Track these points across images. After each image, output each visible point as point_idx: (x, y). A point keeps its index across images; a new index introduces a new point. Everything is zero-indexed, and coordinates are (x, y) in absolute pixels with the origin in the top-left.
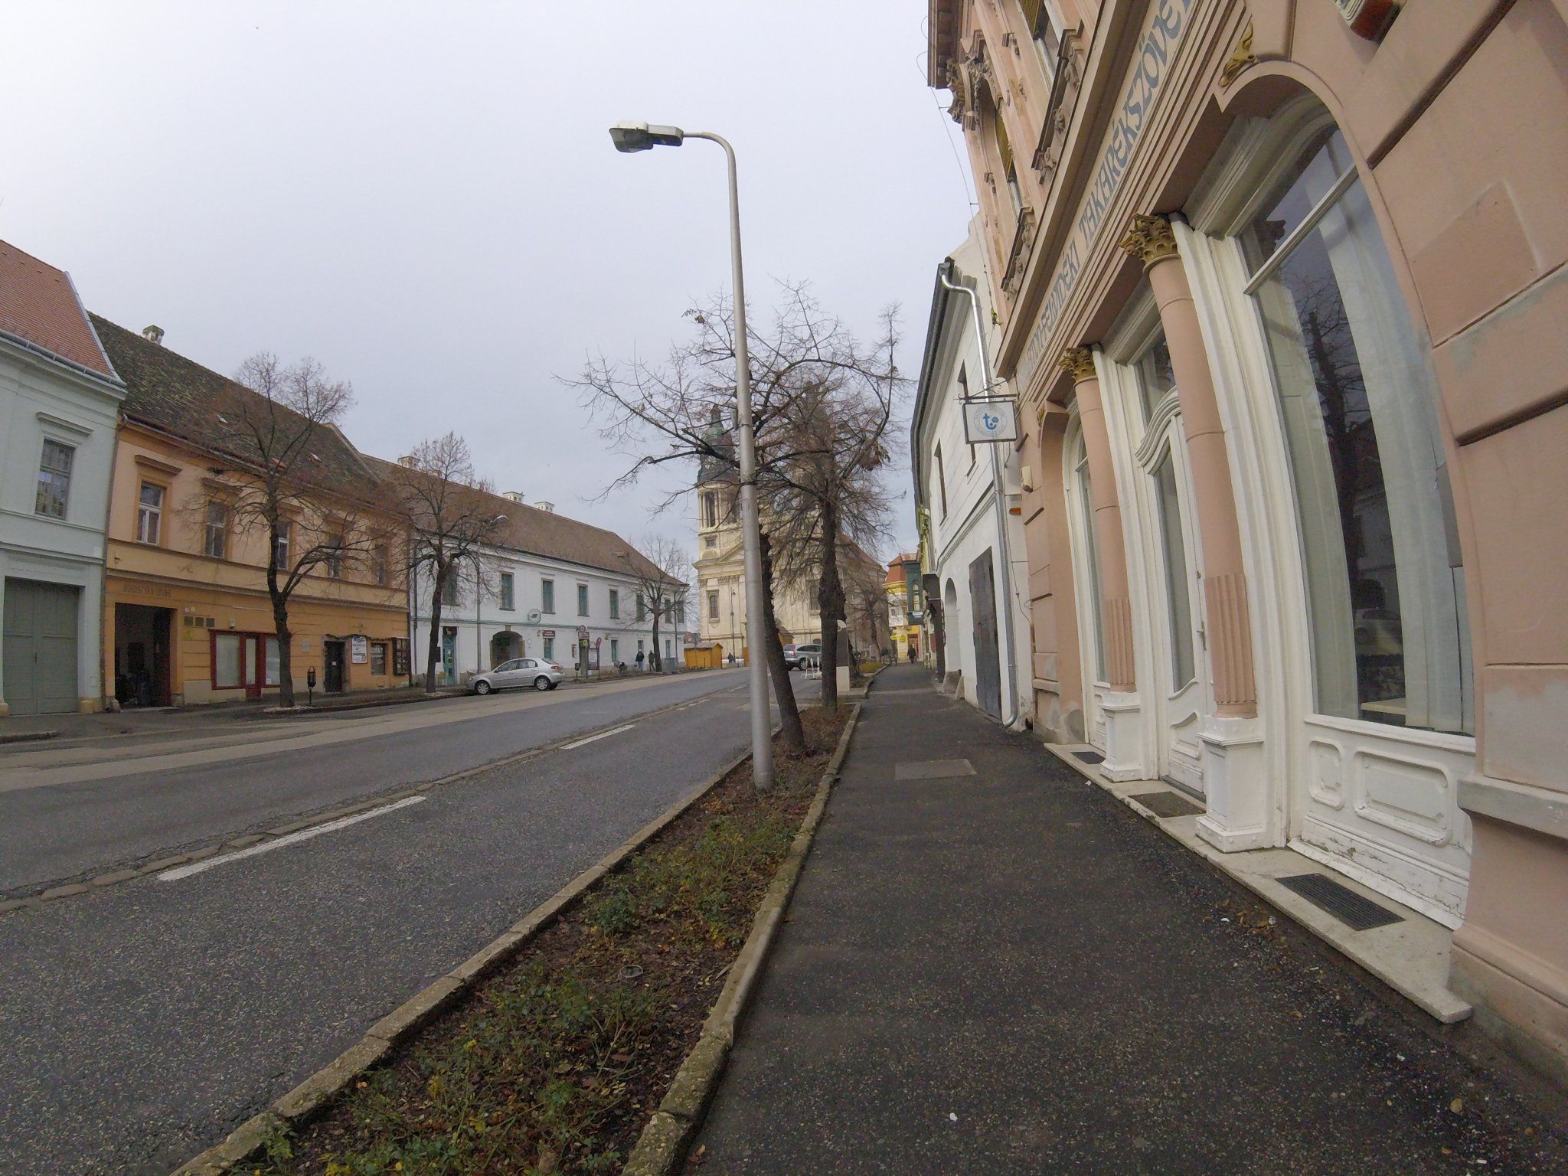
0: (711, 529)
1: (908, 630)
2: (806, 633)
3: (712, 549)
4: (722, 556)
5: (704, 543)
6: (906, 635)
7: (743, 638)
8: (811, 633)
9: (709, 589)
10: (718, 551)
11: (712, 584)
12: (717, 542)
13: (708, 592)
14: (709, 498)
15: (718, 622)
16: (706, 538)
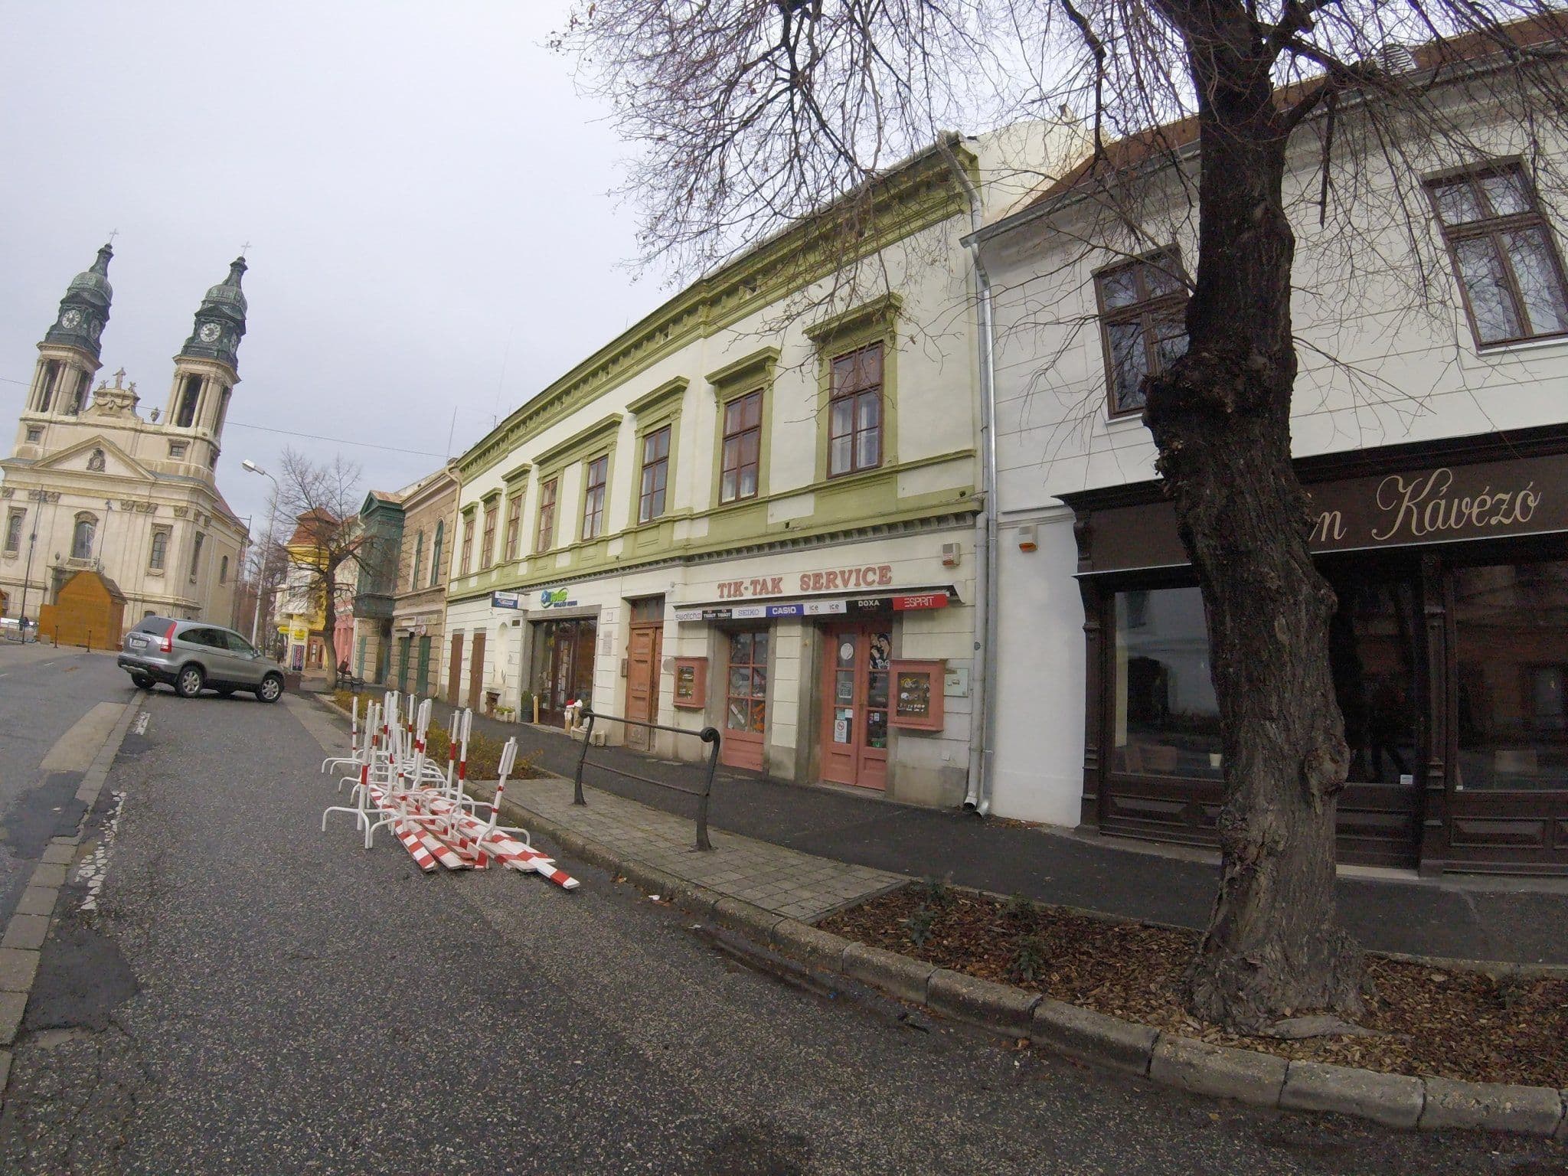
0: (40, 415)
1: (312, 623)
2: (136, 600)
3: (33, 445)
4: (43, 459)
5: (25, 433)
6: (306, 630)
7: (45, 589)
8: (144, 601)
9: (13, 504)
10: (40, 451)
11: (20, 498)
12: (43, 436)
13: (11, 508)
14: (52, 368)
15: (15, 558)
16: (29, 427)
